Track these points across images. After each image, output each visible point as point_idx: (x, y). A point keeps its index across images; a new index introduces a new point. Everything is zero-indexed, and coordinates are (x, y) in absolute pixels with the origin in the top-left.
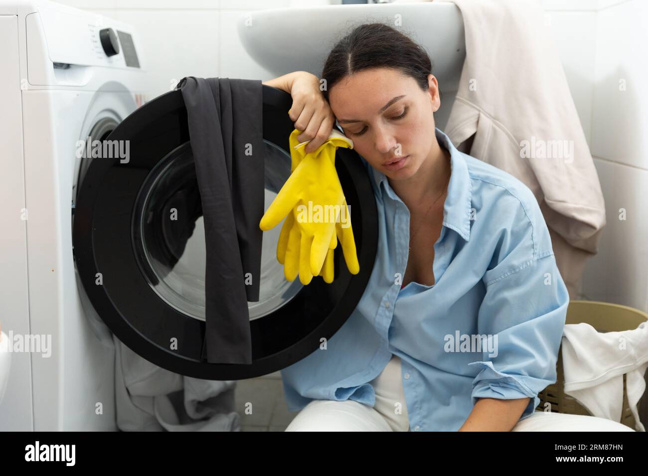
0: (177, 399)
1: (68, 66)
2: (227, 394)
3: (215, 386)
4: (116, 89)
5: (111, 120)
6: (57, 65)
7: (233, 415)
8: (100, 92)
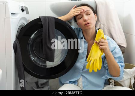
0: (37, 83)
2: (47, 82)
6: (12, 14)
8: (21, 19)
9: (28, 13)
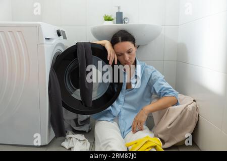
0: (76, 120)
1: (49, 39)
2: (88, 119)
3: (85, 117)
4: (61, 45)
5: (59, 52)
6: (46, 39)
7: (89, 124)
8: (57, 45)
9: (65, 38)
